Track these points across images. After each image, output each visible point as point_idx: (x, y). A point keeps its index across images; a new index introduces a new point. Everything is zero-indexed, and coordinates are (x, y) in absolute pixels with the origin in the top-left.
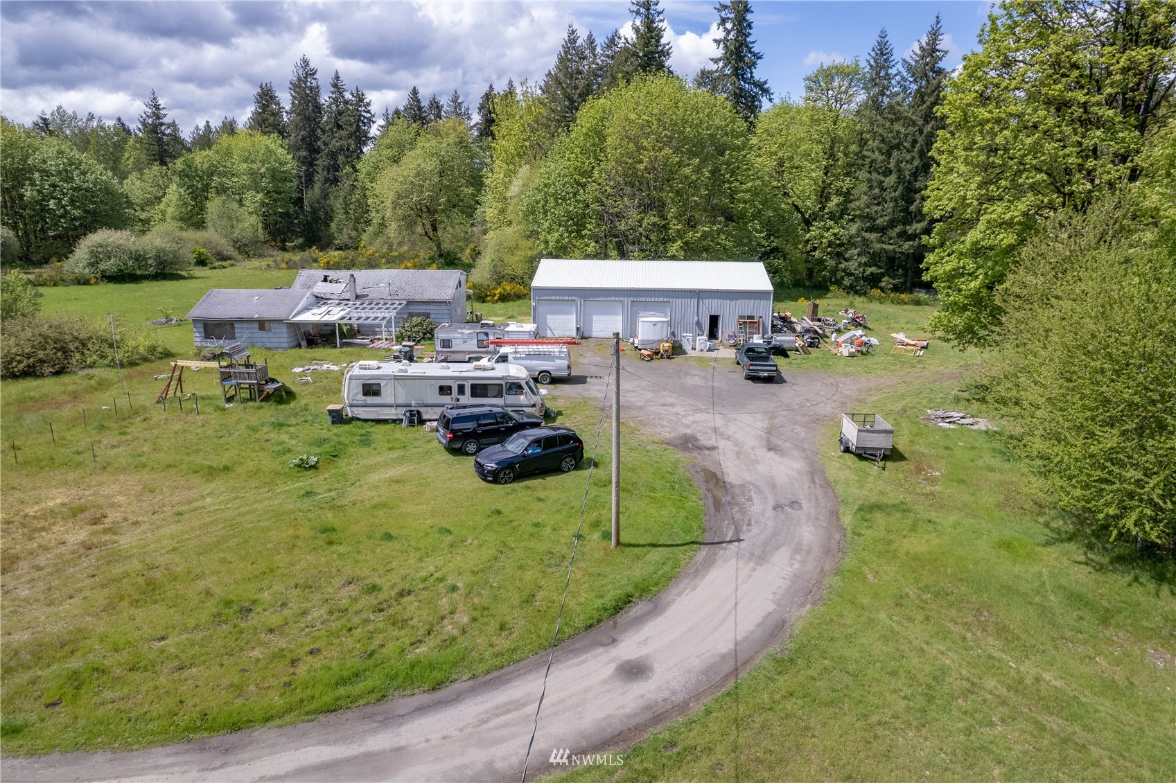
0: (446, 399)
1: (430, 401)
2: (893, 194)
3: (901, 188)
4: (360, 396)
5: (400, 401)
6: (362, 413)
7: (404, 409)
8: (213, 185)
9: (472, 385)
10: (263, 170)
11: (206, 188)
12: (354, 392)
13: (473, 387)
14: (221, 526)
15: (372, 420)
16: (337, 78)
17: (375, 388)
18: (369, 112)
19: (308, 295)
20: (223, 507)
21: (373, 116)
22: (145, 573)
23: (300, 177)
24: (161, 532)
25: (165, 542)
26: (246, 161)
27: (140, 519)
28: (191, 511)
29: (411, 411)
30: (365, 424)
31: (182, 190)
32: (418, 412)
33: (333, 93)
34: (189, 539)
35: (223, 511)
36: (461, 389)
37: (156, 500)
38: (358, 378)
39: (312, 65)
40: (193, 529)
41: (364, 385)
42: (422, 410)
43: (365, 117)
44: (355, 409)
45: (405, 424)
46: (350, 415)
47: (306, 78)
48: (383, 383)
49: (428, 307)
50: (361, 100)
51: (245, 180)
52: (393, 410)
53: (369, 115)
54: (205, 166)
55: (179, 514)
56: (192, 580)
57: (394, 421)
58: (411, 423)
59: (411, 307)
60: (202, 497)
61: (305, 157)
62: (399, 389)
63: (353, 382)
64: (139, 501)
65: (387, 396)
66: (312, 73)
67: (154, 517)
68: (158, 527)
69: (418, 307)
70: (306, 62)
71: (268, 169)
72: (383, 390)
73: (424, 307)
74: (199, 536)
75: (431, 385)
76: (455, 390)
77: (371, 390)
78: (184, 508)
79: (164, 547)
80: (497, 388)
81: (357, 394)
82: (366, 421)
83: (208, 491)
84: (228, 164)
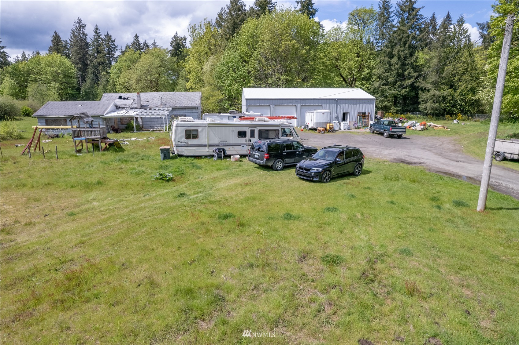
0: (242, 140)
1: (231, 142)
2: (396, 67)
3: (400, 63)
4: (184, 139)
5: (211, 142)
6: (185, 151)
7: (214, 148)
8: (30, 79)
9: (260, 130)
10: (59, 71)
11: (26, 81)
12: (180, 136)
13: (260, 131)
14: (119, 221)
15: (192, 156)
16: (97, 28)
17: (194, 133)
18: (114, 45)
19: (112, 104)
20: (111, 207)
21: (117, 47)
22: (59, 267)
23: (78, 78)
24: (60, 229)
25: (68, 237)
26: (49, 66)
27: (33, 220)
28: (83, 212)
29: (219, 149)
30: (187, 159)
31: (13, 81)
32: (224, 150)
33: (95, 36)
34: (93, 233)
35: (114, 210)
36: (252, 134)
37: (44, 206)
38: (182, 126)
39: (83, 22)
40: (93, 225)
41: (186, 131)
42: (225, 148)
43: (113, 48)
44: (179, 148)
45: (215, 158)
46: (176, 153)
47: (80, 28)
48: (200, 129)
49: (184, 111)
50: (110, 39)
51: (49, 77)
52: (206, 149)
53: (114, 46)
54: (25, 69)
55: (72, 214)
56: (120, 271)
57: (206, 156)
58: (219, 157)
59: (174, 112)
60: (88, 201)
61: (80, 68)
62: (211, 133)
63: (179, 128)
64: (28, 208)
65: (203, 139)
66: (83, 26)
67: (47, 218)
68: (55, 226)
69: (179, 112)
70: (80, 21)
71: (61, 70)
72: (200, 134)
73: (182, 112)
74: (102, 230)
75: (233, 131)
76: (248, 134)
77: (191, 134)
78: (75, 210)
79: (69, 242)
80: (274, 132)
81: (181, 137)
82: (188, 157)
83: (92, 198)
84: (39, 68)
